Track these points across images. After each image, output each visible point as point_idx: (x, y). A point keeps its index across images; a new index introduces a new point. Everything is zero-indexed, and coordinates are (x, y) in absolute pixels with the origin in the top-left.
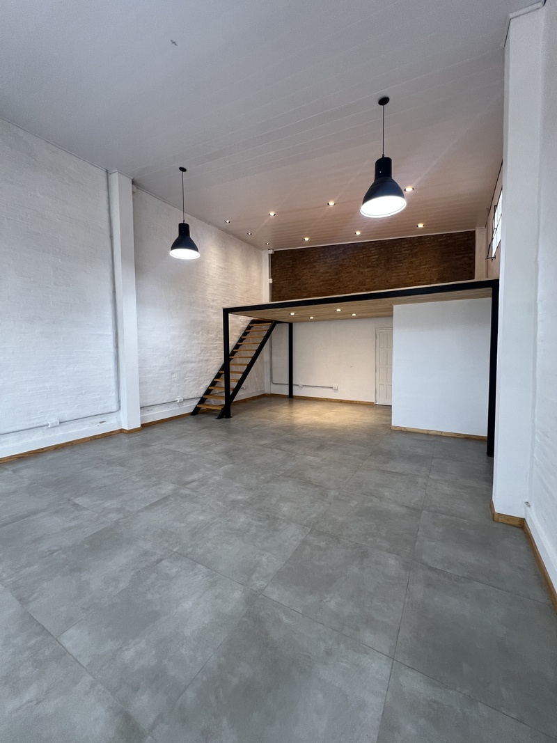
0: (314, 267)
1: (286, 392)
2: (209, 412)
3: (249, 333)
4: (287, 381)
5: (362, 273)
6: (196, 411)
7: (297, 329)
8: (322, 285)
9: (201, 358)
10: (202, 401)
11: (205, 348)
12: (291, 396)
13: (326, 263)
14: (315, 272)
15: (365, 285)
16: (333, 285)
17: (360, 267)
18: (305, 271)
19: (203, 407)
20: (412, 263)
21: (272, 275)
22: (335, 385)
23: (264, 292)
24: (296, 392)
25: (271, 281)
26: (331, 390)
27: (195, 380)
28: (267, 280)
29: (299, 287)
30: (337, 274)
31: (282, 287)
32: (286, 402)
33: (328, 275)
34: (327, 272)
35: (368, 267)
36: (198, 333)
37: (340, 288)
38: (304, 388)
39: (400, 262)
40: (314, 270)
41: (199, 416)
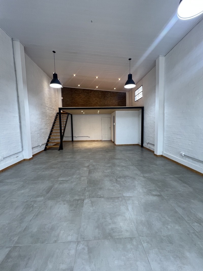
0: (80, 95)
1: (70, 139)
2: (50, 148)
3: (57, 117)
4: (71, 135)
5: (97, 100)
6: (46, 149)
7: (73, 116)
8: (83, 102)
9: (45, 127)
10: (47, 144)
11: (46, 123)
12: (73, 141)
13: (84, 95)
14: (80, 97)
15: (98, 104)
16: (87, 102)
17: (96, 98)
18: (77, 96)
19: (48, 147)
20: (111, 99)
21: (62, 96)
22: (89, 136)
23: (59, 102)
24: (75, 139)
25: (62, 98)
26: (88, 137)
27: (44, 136)
28: (60, 98)
29: (74, 102)
30: (88, 99)
31: (67, 101)
32: (71, 143)
33: (85, 99)
34: (85, 98)
35: (98, 98)
36: (44, 117)
37: (89, 104)
38: (78, 138)
39: (108, 98)
40: (80, 96)
41: (48, 151)
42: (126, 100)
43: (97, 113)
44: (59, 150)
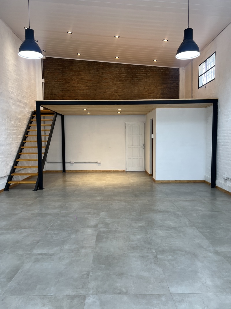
0: (81, 75)
1: (59, 168)
2: (17, 186)
3: (32, 121)
4: (60, 159)
5: (116, 84)
6: (7, 187)
7: (67, 119)
8: (86, 90)
9: (8, 142)
10: (10, 178)
11: (10, 133)
12: (64, 170)
13: (90, 73)
14: (81, 79)
15: (118, 93)
16: (95, 90)
17: (114, 80)
18: (74, 77)
19: (12, 183)
20: (146, 82)
21: (44, 76)
22: (98, 161)
23: (37, 89)
24: (68, 168)
25: (43, 81)
26: (96, 164)
27: (4, 161)
28: (41, 81)
29: (69, 88)
30: (98, 83)
31: (54, 87)
32: (61, 175)
33: (92, 82)
34: (91, 80)
35: (120, 81)
36: (5, 120)
37: (100, 93)
38: (75, 164)
39: (140, 80)
40: (80, 77)
41: (12, 191)
42: (178, 84)
43: (116, 113)
44: (36, 189)
